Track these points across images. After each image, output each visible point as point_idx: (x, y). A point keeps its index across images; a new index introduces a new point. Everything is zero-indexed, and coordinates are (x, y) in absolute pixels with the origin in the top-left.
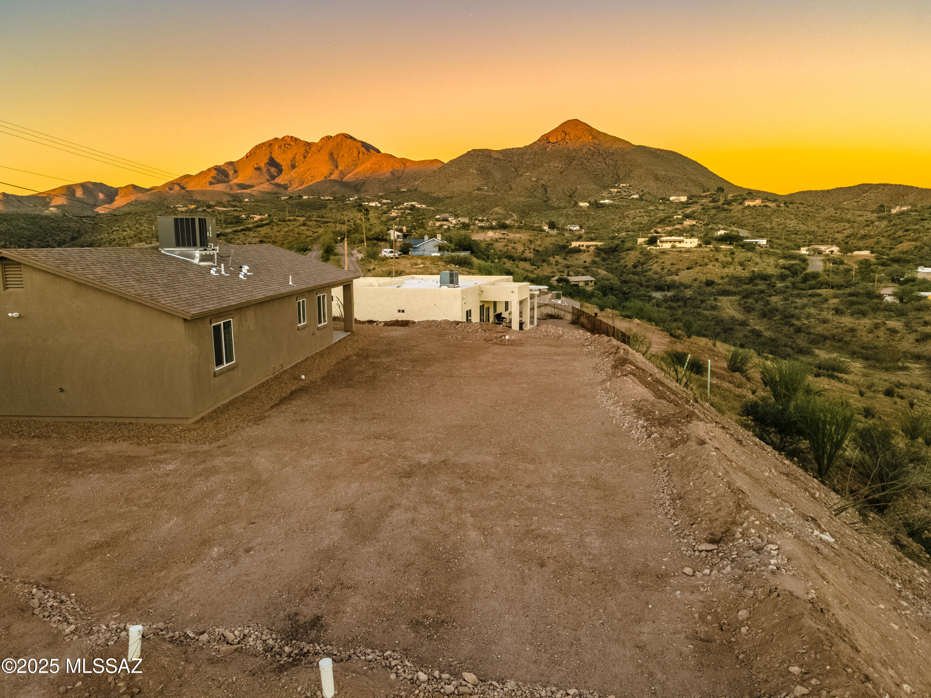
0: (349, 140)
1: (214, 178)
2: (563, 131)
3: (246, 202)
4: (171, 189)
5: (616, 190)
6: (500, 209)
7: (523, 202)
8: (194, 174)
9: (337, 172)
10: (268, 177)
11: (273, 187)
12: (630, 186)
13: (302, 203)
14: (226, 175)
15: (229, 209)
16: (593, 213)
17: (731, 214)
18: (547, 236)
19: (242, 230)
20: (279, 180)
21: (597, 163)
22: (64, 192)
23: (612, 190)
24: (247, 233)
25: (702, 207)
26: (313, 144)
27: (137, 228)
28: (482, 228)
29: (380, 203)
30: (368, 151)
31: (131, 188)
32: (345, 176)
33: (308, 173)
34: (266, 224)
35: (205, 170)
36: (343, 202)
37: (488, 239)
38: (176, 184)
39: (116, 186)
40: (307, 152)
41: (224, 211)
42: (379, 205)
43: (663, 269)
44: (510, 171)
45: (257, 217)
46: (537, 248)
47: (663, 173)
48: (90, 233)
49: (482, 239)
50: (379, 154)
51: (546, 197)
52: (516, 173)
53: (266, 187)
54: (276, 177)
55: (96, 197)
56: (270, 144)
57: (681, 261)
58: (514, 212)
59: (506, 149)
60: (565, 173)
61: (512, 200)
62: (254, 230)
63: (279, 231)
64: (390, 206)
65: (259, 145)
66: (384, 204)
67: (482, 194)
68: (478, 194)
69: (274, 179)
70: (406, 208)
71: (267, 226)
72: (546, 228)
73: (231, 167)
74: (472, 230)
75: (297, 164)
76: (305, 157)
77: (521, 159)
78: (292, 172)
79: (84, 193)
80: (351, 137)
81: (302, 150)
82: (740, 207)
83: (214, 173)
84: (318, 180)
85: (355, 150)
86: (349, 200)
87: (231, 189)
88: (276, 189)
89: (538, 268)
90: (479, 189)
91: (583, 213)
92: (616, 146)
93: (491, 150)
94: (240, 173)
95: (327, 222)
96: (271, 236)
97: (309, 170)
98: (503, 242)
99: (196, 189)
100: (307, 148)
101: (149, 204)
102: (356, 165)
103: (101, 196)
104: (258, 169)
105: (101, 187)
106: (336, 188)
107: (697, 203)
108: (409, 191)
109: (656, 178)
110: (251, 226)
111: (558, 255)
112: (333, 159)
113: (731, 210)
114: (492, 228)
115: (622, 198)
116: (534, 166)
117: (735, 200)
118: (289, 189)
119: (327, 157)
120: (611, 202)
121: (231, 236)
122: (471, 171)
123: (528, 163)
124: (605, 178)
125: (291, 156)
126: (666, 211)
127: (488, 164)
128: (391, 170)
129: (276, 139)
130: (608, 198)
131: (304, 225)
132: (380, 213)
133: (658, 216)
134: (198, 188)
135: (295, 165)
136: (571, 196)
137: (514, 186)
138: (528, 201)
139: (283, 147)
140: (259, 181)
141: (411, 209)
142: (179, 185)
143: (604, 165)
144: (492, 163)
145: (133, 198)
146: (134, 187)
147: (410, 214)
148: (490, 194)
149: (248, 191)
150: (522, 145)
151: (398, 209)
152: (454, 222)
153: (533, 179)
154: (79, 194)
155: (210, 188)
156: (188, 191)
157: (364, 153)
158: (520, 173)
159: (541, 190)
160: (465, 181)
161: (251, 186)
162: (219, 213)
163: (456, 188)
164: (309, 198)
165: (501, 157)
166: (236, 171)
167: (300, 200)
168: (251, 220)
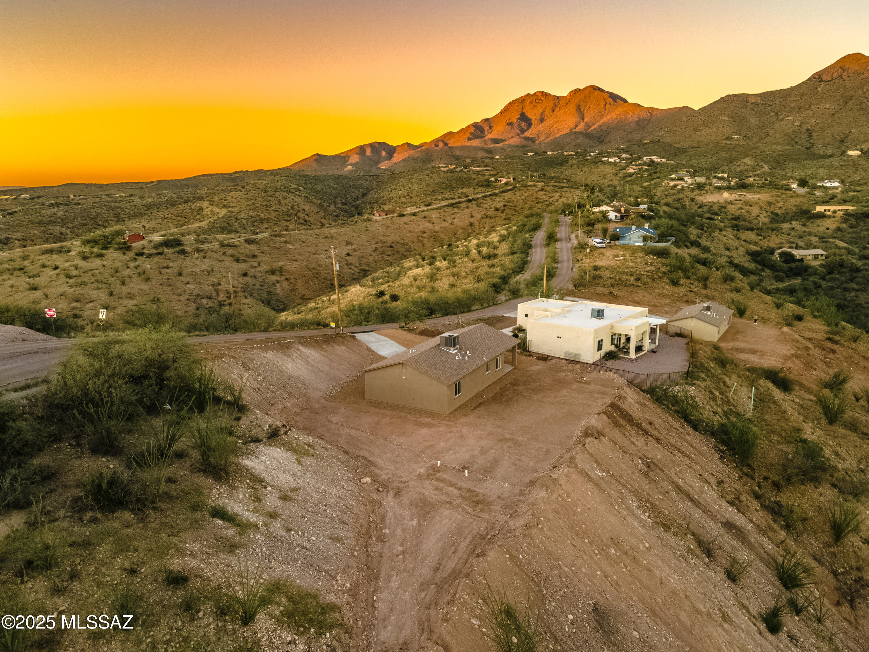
0: (597, 92)
1: (472, 134)
2: (841, 67)
3: (497, 159)
4: (436, 146)
6: (750, 159)
7: (779, 151)
8: (455, 131)
9: (582, 124)
10: (519, 131)
11: (522, 140)
13: (546, 159)
14: (482, 130)
15: (482, 169)
18: (792, 197)
19: (490, 195)
20: (528, 134)
22: (358, 151)
24: (493, 198)
26: (561, 97)
27: (410, 188)
28: (719, 188)
29: (619, 158)
30: (615, 101)
31: (406, 146)
32: (590, 127)
33: (555, 126)
34: (510, 190)
35: (465, 127)
36: (584, 157)
37: (722, 201)
38: (441, 140)
39: (395, 144)
40: (556, 106)
41: (477, 171)
42: (618, 161)
44: (769, 116)
45: (504, 180)
46: (776, 211)
48: (375, 190)
49: (715, 201)
50: (626, 104)
51: (810, 143)
52: (776, 118)
53: (516, 141)
54: (526, 131)
55: (380, 154)
56: (522, 100)
58: (765, 163)
59: (767, 92)
60: (837, 116)
61: (766, 149)
62: (500, 195)
63: (520, 196)
64: (629, 161)
65: (513, 101)
66: (623, 159)
67: (731, 144)
68: (726, 144)
69: (523, 133)
70: (645, 164)
71: (511, 192)
72: (794, 186)
73: (487, 123)
74: (707, 191)
75: (545, 118)
76: (553, 111)
77: (784, 102)
78: (540, 126)
79: (372, 152)
80: (599, 89)
81: (551, 104)
83: (472, 130)
84: (563, 132)
85: (602, 101)
86: (590, 155)
87: (486, 144)
88: (524, 143)
89: (764, 238)
90: (728, 138)
91: (851, 163)
93: (748, 95)
94: (494, 128)
95: (563, 187)
96: (513, 201)
97: (556, 123)
98: (738, 204)
99: (456, 145)
100: (556, 102)
101: (419, 159)
102: (602, 116)
103: (384, 154)
104: (510, 124)
105: (383, 145)
106: (581, 140)
108: (652, 142)
110: (497, 191)
111: (797, 220)
112: (580, 111)
114: (729, 188)
116: (800, 109)
118: (536, 142)
119: (574, 110)
121: (480, 201)
122: (722, 118)
123: (792, 105)
125: (541, 110)
127: (743, 110)
128: (637, 119)
129: (528, 95)
131: (542, 190)
132: (618, 169)
134: (458, 144)
135: (543, 119)
136: (841, 142)
137: (772, 132)
138: (785, 150)
139: (534, 102)
140: (510, 135)
141: (649, 165)
142: (443, 141)
144: (748, 108)
145: (407, 154)
146: (408, 144)
147: (647, 170)
148: (740, 143)
149: (500, 145)
150: (787, 86)
151: (636, 165)
152: (689, 181)
153: (796, 124)
154: (368, 152)
155: (468, 144)
156: (449, 147)
157: (610, 104)
158: (781, 117)
159: (804, 135)
160: (715, 130)
161: (503, 141)
162: (474, 172)
163: (703, 137)
164: (552, 154)
165: (759, 100)
166: (491, 127)
167: (545, 156)
168: (499, 183)
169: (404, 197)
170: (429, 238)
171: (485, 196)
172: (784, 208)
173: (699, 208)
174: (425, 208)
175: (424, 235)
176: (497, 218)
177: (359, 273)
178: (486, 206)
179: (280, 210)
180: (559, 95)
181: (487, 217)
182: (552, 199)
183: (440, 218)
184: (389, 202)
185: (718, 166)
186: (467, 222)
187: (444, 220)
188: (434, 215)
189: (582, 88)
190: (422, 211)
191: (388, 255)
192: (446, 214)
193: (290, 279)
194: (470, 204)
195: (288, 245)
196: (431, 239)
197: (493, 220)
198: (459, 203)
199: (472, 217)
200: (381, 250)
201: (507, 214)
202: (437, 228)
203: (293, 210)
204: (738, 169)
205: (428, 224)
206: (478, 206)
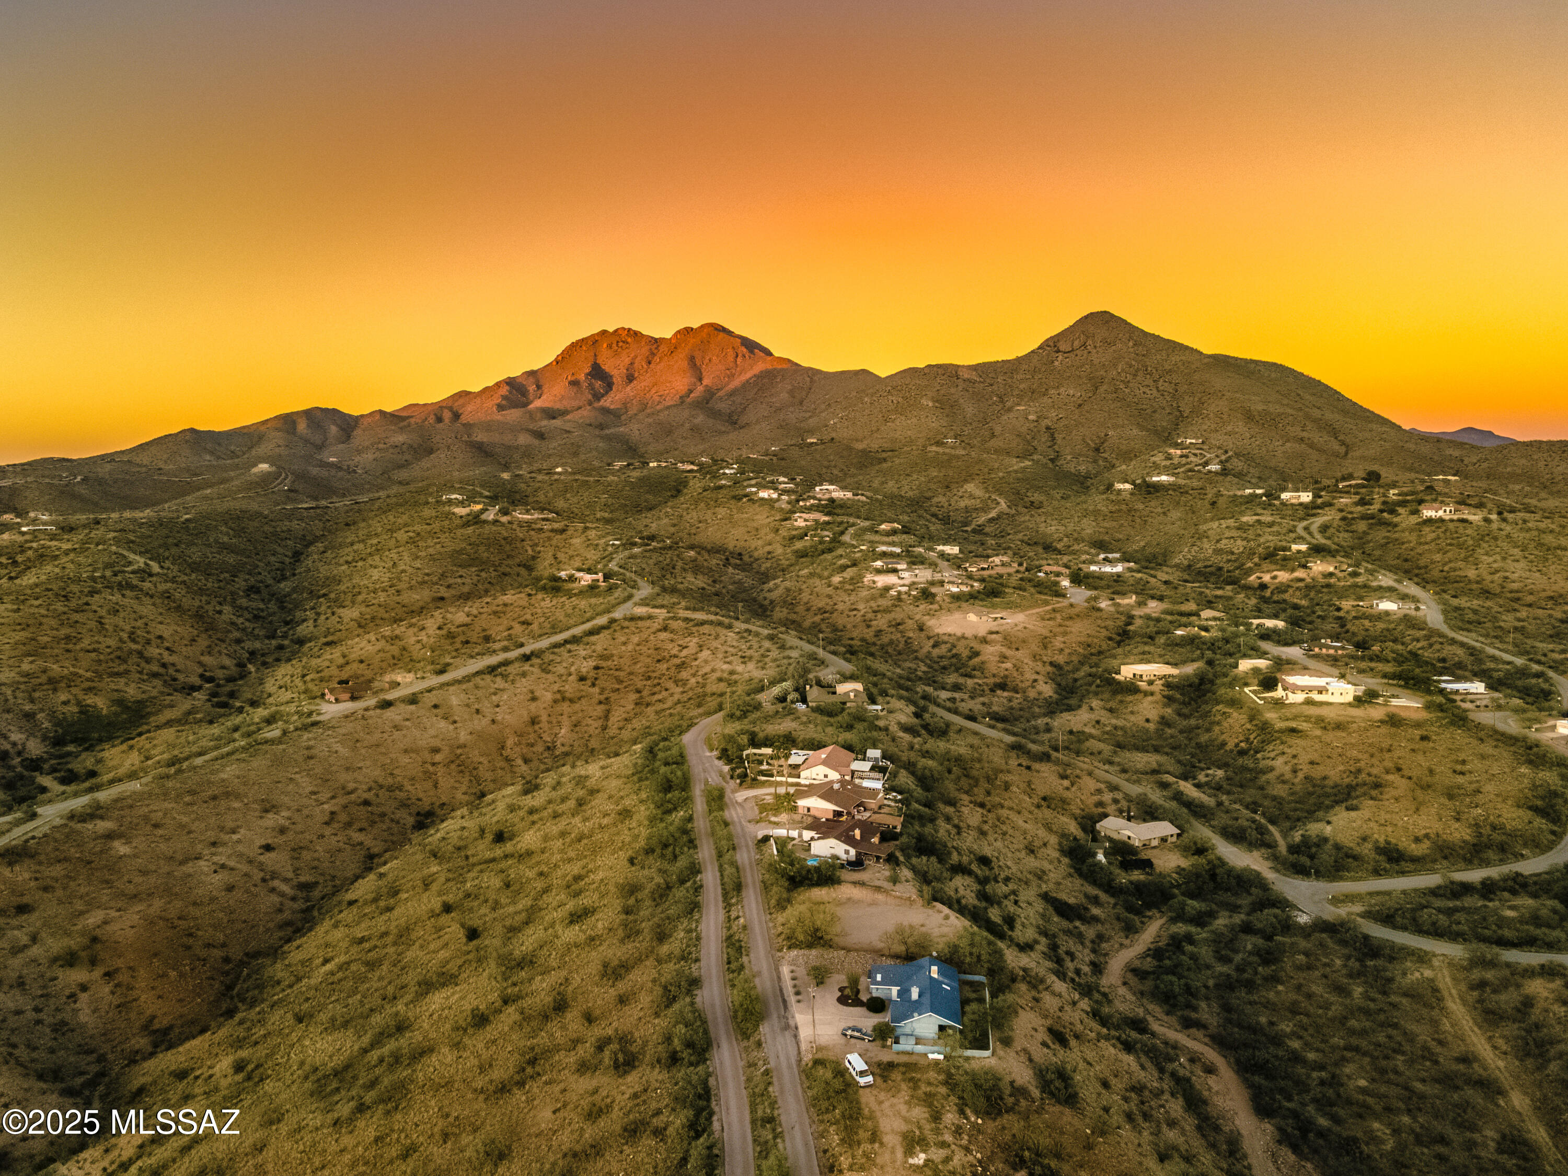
0: (722, 335)
1: (504, 398)
2: (1083, 332)
3: (559, 474)
4: (438, 419)
5: (1179, 452)
6: (977, 486)
7: (1016, 472)
8: (474, 391)
9: (700, 388)
10: (590, 397)
11: (598, 413)
12: (1203, 443)
13: (648, 478)
14: (523, 392)
15: (535, 516)
16: (1141, 506)
17: (1396, 535)
19: (566, 642)
20: (606, 402)
21: (1143, 389)
22: (280, 426)
23: (1172, 451)
24: (572, 647)
25: (1340, 515)
26: (662, 340)
29: (776, 489)
30: (752, 352)
31: (377, 416)
32: (713, 394)
33: (653, 391)
35: (491, 384)
37: (969, 634)
38: (446, 407)
39: (356, 413)
40: (653, 354)
41: (527, 522)
42: (775, 496)
43: (1295, 771)
44: (990, 402)
45: (586, 578)
46: (1056, 659)
47: (1260, 407)
49: (958, 632)
50: (770, 358)
51: (1055, 451)
52: (1001, 406)
53: (586, 414)
54: (603, 396)
55: (325, 431)
56: (594, 341)
57: (1329, 757)
58: (1000, 494)
59: (984, 364)
60: (1086, 407)
61: (996, 465)
62: (585, 639)
63: (624, 644)
64: (793, 498)
65: (578, 342)
66: (783, 492)
67: (944, 454)
68: (937, 453)
69: (599, 400)
70: (820, 503)
72: (1066, 583)
73: (531, 380)
74: (940, 605)
75: (636, 375)
76: (650, 363)
77: (1009, 381)
78: (629, 388)
79: (308, 426)
80: (724, 330)
81: (645, 351)
82: (1414, 519)
83: (505, 390)
84: (669, 402)
85: (730, 350)
86: (725, 475)
87: (531, 418)
88: (602, 419)
89: (1072, 784)
90: (938, 443)
91: (1124, 507)
92: (1175, 358)
93: (958, 366)
94: (546, 389)
96: (612, 655)
97: (655, 384)
98: (996, 644)
99: (476, 419)
100: (653, 348)
102: (732, 376)
103: (334, 429)
104: (575, 383)
105: (333, 414)
107: (1331, 505)
108: (822, 442)
109: (1249, 417)
112: (694, 366)
113: (1396, 525)
114: (974, 598)
115: (1191, 470)
116: (1033, 394)
117: (1403, 504)
118: (623, 418)
119: (685, 364)
120: (1172, 479)
121: (548, 657)
122: (924, 402)
123: (1022, 386)
124: (1157, 416)
125: (627, 361)
126: (1275, 529)
127: (953, 390)
128: (789, 387)
129: (604, 332)
130: (1166, 470)
131: (665, 629)
132: (778, 516)
133: (1262, 540)
134: (480, 417)
135: (633, 376)
136: (1097, 450)
137: (998, 429)
138: (1023, 469)
139: (614, 345)
140: (576, 403)
141: (828, 510)
142: (450, 409)
143: (1154, 391)
144: (960, 388)
146: (383, 414)
148: (957, 452)
149: (557, 423)
150: (1011, 356)
151: (806, 510)
153: (1031, 417)
154: (302, 426)
155: (498, 417)
156: (464, 423)
157: (744, 356)
158: (1008, 404)
159: (1045, 437)
160: (914, 420)
161: (564, 413)
162: (521, 524)
163: (899, 433)
164: (659, 466)
165: (974, 376)
166: (539, 387)
167: (645, 472)
168: (576, 585)
169: (384, 590)
170: (447, 765)
171: (556, 646)
172: (1067, 651)
173: (934, 646)
174: (435, 680)
175: (438, 758)
176: (583, 701)
177: (293, 899)
178: (560, 669)
179: (102, 646)
180: (657, 336)
181: (564, 699)
182: (685, 652)
183: (468, 705)
184: (353, 602)
185: (930, 494)
186: (525, 713)
187: (478, 711)
188: (455, 698)
189: (695, 325)
190: (429, 690)
191: (361, 830)
192: (480, 693)
193: (117, 970)
194: (526, 667)
195: (116, 844)
196: (453, 766)
197: (577, 707)
198: (506, 663)
199: (534, 699)
200: (343, 817)
201: (602, 690)
202: (463, 737)
203: (134, 641)
204: (962, 504)
205: (443, 724)
206: (544, 670)
